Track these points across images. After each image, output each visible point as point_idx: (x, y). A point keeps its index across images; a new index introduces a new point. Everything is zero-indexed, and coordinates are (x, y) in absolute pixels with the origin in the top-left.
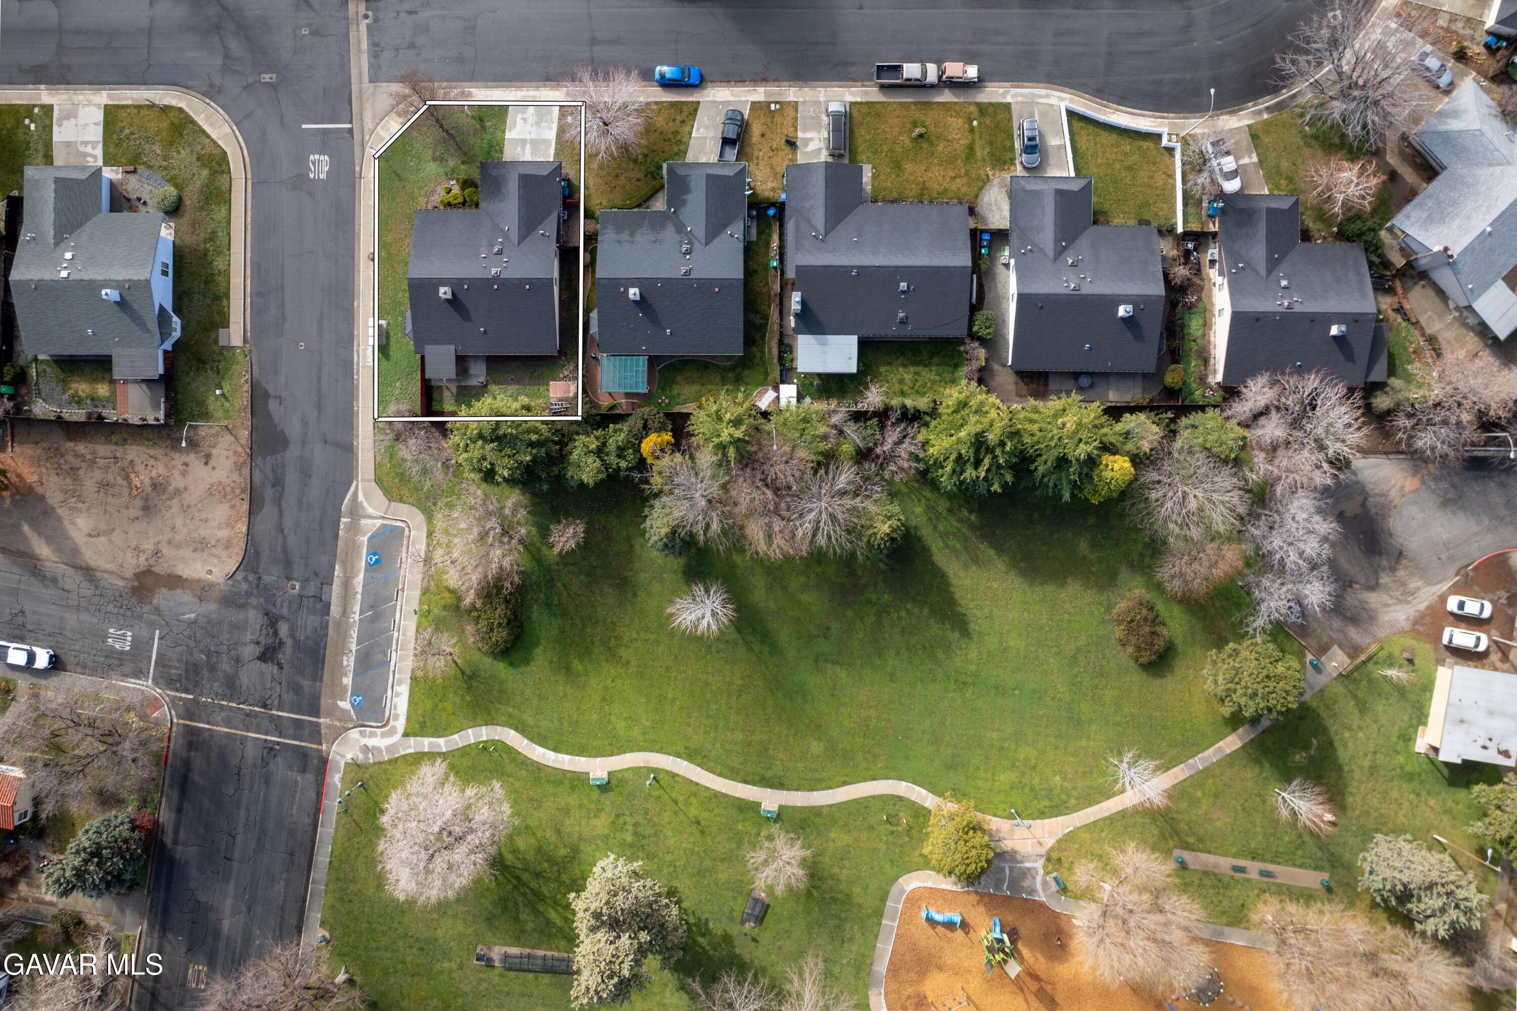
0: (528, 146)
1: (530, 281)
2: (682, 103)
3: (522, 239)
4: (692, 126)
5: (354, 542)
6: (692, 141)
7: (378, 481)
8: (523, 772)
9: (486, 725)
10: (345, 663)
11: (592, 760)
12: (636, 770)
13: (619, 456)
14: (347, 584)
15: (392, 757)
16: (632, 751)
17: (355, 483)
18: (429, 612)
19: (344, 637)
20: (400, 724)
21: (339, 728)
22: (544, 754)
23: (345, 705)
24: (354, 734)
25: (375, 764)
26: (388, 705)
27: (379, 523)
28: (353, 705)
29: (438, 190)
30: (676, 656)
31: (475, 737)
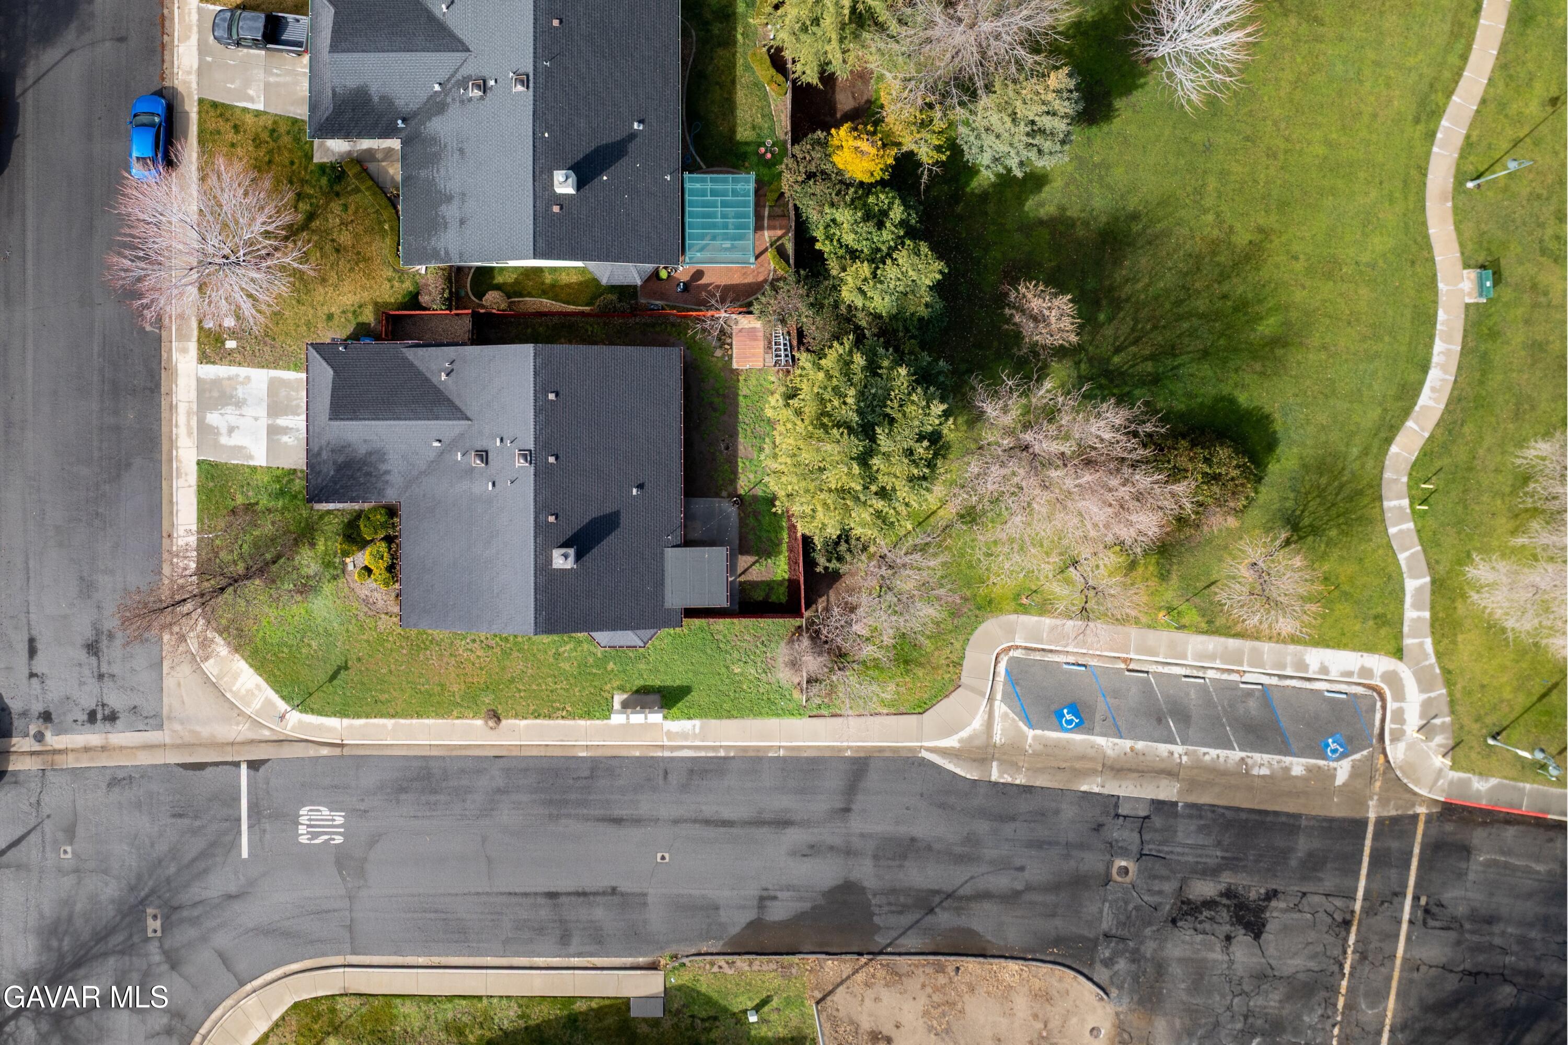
0: (282, 422)
1: (540, 390)
2: (201, 132)
3: (457, 413)
4: (245, 110)
5: (1036, 754)
6: (272, 110)
7: (921, 708)
8: (1466, 429)
9: (1380, 498)
10: (1265, 771)
11: (1442, 299)
12: (1460, 216)
13: (880, 225)
14: (1117, 769)
15: (1440, 681)
16: (1424, 224)
17: (924, 754)
18: (1170, 610)
19: (1216, 772)
20: (1379, 664)
21: (1385, 781)
22: (1433, 389)
23: (1343, 771)
24: (1396, 753)
25: (1453, 712)
26: (1343, 688)
27: (1000, 708)
28: (1344, 756)
29: (364, 592)
30: (1247, 139)
31: (1402, 521)
